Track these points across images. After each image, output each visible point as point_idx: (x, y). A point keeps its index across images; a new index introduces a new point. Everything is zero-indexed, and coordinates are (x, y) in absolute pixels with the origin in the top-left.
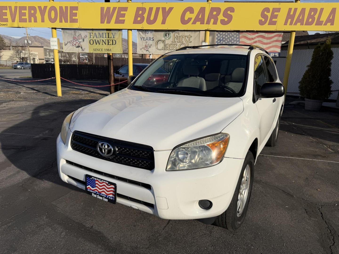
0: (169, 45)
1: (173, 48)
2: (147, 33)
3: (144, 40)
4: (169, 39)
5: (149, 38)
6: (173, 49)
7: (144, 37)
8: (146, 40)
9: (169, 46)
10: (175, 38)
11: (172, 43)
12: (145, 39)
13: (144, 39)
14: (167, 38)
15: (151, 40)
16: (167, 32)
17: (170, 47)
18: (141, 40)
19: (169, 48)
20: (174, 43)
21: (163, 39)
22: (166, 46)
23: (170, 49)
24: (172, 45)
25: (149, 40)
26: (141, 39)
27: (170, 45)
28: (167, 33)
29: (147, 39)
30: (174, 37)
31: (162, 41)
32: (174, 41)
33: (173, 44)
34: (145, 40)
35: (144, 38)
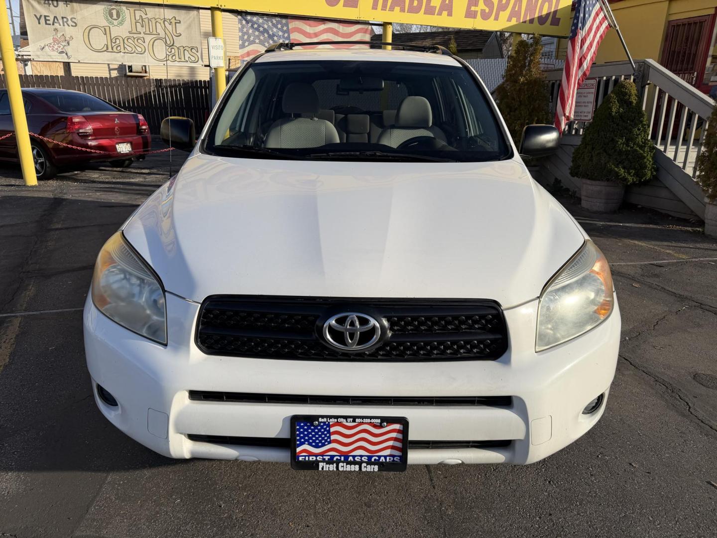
0: (122, 42)
1: (134, 49)
2: (55, 4)
3: (46, 24)
4: (121, 23)
5: (63, 18)
6: (137, 52)
7: (45, 16)
8: (53, 24)
9: (124, 43)
10: (136, 22)
11: (131, 35)
12: (49, 20)
13: (46, 20)
14: (116, 22)
15: (69, 25)
16: (113, 7)
17: (126, 46)
18: (39, 23)
19: (124, 48)
20: (135, 36)
21: (104, 23)
22: (114, 41)
23: (127, 51)
24: (129, 40)
25: (64, 25)
26: (39, 20)
27: (126, 41)
28: (113, 9)
29: (56, 21)
30: (134, 21)
31: (103, 29)
32: (134, 31)
33: (132, 38)
34: (51, 22)
35: (47, 18)
